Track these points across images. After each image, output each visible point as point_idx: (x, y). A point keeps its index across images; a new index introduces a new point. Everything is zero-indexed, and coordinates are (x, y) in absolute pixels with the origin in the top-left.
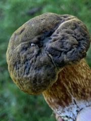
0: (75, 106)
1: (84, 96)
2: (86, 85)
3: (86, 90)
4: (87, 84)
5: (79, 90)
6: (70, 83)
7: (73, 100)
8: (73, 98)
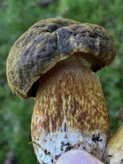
0: (64, 134)
1: (82, 124)
2: (91, 112)
3: (87, 118)
4: (93, 112)
5: (77, 111)
6: (70, 97)
7: (63, 124)
8: (65, 121)
